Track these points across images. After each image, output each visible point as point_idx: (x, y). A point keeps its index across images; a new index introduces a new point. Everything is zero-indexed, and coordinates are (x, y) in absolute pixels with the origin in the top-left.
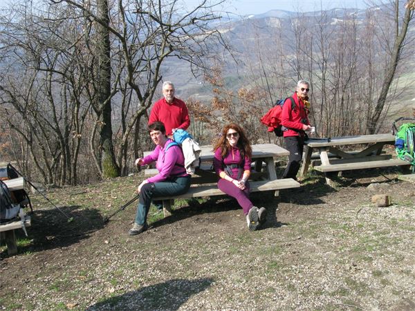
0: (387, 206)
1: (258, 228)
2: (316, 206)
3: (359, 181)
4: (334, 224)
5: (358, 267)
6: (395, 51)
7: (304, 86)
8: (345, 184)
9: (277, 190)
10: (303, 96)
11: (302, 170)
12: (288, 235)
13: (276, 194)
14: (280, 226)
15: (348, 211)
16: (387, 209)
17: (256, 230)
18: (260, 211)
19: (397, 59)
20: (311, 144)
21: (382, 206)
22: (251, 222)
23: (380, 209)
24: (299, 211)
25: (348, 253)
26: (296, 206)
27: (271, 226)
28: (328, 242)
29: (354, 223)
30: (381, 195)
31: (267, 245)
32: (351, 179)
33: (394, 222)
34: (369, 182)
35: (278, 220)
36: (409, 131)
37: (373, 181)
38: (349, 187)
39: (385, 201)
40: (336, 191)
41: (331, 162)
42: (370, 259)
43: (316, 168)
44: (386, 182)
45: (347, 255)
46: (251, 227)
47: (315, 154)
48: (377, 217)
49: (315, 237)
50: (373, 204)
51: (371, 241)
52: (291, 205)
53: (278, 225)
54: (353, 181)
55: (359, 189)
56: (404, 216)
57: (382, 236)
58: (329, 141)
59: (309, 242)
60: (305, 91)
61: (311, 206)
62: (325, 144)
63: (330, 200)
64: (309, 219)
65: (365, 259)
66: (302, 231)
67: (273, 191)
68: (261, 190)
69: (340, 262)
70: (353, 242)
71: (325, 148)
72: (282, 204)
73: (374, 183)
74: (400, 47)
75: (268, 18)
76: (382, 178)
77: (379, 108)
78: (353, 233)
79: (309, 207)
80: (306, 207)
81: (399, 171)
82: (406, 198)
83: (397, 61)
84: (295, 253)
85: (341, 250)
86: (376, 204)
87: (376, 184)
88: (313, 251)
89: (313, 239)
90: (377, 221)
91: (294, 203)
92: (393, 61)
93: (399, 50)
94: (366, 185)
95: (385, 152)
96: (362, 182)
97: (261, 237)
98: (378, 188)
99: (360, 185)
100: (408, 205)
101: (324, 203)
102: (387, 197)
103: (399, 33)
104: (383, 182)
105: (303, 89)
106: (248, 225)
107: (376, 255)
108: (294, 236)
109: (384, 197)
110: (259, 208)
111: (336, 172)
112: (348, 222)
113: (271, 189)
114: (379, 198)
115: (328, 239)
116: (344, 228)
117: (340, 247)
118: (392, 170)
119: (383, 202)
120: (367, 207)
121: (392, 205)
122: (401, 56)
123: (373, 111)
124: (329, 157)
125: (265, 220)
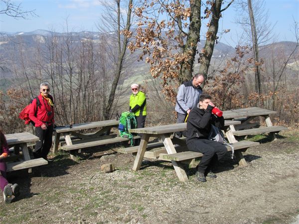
0: (112, 171)
1: (13, 201)
2: (61, 176)
3: (95, 154)
4: (73, 190)
5: (87, 222)
6: (119, 63)
7: (45, 88)
8: (85, 158)
9: (30, 168)
10: (45, 95)
11: (53, 150)
12: (38, 203)
13: (30, 171)
14: (32, 197)
15: (84, 178)
16: (112, 174)
17: (11, 202)
18: (13, 187)
19: (121, 68)
20: (58, 131)
21: (108, 172)
22: (6, 196)
23: (106, 174)
24: (48, 183)
25: (80, 211)
26: (46, 178)
27: (25, 197)
28: (67, 204)
29: (88, 187)
30: (107, 165)
31: (20, 214)
32: (89, 154)
33: (115, 183)
34: (102, 154)
35: (31, 192)
36: (128, 120)
37: (105, 153)
38: (88, 160)
39: (109, 168)
40: (78, 164)
41: (74, 143)
42: (96, 213)
43: (62, 148)
44: (114, 153)
45: (79, 213)
46: (7, 201)
47: (62, 137)
48: (105, 181)
49: (58, 202)
50: (102, 172)
51: (98, 199)
52: (42, 178)
53: (31, 195)
54: (91, 155)
55: (95, 160)
56: (122, 178)
57: (106, 194)
58: (71, 128)
59: (53, 207)
60: (46, 91)
61: (59, 177)
62: (68, 129)
63: (73, 171)
64: (55, 187)
65: (92, 214)
66: (49, 199)
67: (27, 169)
68: (15, 170)
69: (74, 220)
70: (85, 201)
71: (68, 133)
72: (35, 178)
73: (105, 155)
74: (122, 59)
75: (35, 36)
76: (110, 151)
77: (111, 101)
78: (86, 195)
79: (56, 178)
80: (53, 179)
81: (123, 145)
82: (125, 164)
83: (120, 69)
84: (40, 217)
85: (76, 209)
86: (104, 171)
87: (106, 156)
88: (55, 213)
89: (56, 204)
90: (104, 184)
91: (45, 176)
92: (118, 69)
93: (121, 61)
94: (100, 157)
95: (113, 132)
96: (97, 155)
97: (15, 207)
98: (107, 159)
99: (95, 157)
100: (126, 169)
101: (68, 174)
102: (111, 165)
103: (121, 50)
104: (111, 154)
105: (44, 90)
106: (5, 199)
107: (100, 210)
108: (42, 203)
109: (109, 166)
110: (13, 184)
111: (77, 150)
112: (83, 187)
113: (25, 168)
114: (106, 166)
115: (68, 202)
116: (80, 192)
117: (76, 207)
118: (118, 145)
119: (108, 169)
120: (98, 174)
121: (115, 170)
122: (123, 66)
123: (107, 103)
124: (72, 139)
125: (19, 194)
